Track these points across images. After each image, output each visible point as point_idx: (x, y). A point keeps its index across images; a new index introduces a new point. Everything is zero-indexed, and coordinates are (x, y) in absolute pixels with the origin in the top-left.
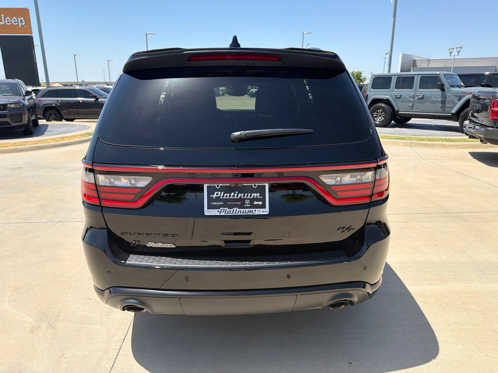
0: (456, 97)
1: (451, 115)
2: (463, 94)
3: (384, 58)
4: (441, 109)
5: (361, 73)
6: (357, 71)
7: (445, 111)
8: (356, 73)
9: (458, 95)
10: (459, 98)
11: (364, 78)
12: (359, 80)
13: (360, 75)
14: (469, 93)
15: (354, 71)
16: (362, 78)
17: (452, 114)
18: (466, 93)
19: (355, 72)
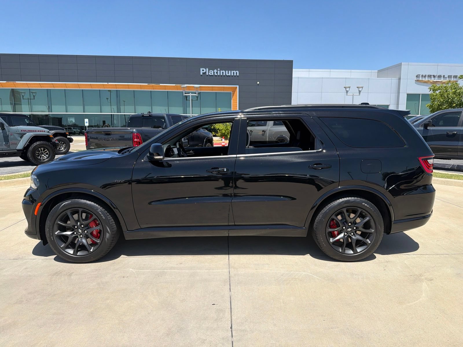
0: (18, 135)
1: (16, 151)
2: (23, 132)
4: (6, 147)
7: (10, 148)
9: (19, 133)
10: (20, 135)
14: (28, 131)
17: (18, 150)
18: (26, 131)
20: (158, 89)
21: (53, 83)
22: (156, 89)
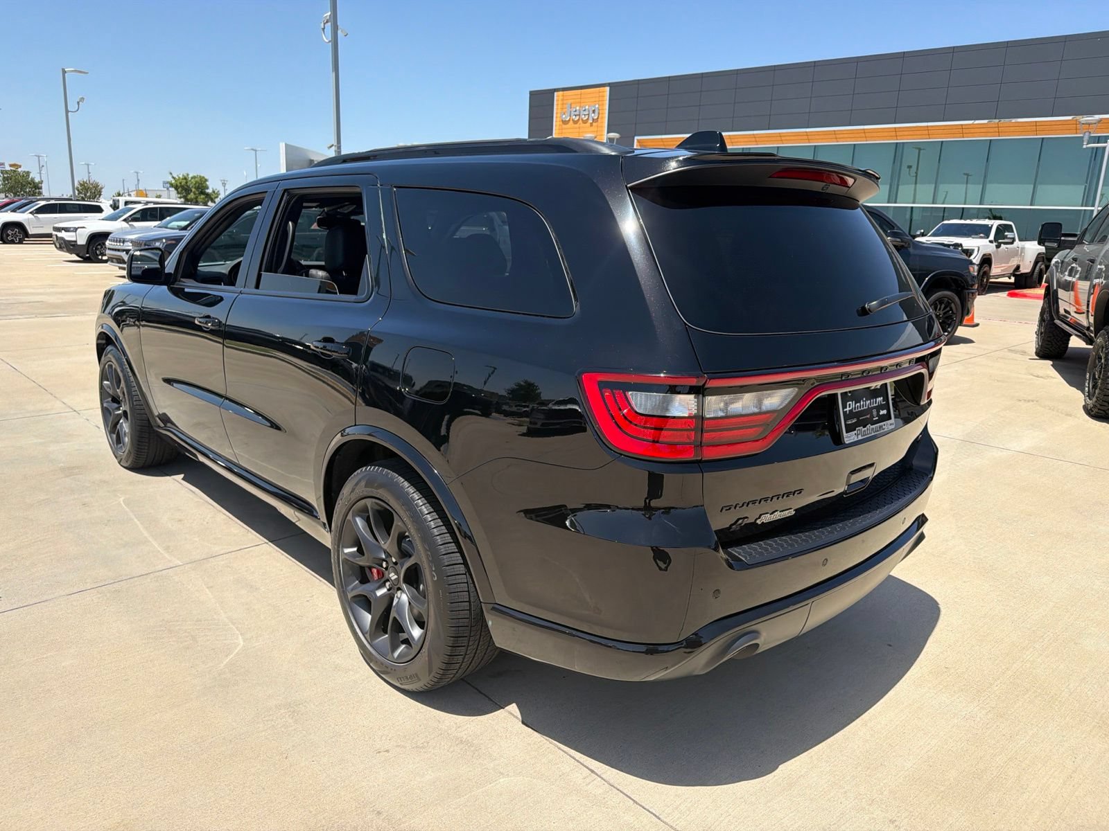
3: (253, 149)
5: (206, 180)
6: (196, 175)
8: (192, 178)
11: (214, 192)
12: (202, 196)
13: (204, 185)
15: (188, 175)
16: (209, 191)
19: (190, 176)
20: (1014, 132)
21: (755, 132)
22: (1005, 133)
